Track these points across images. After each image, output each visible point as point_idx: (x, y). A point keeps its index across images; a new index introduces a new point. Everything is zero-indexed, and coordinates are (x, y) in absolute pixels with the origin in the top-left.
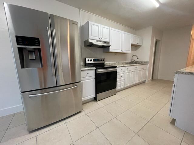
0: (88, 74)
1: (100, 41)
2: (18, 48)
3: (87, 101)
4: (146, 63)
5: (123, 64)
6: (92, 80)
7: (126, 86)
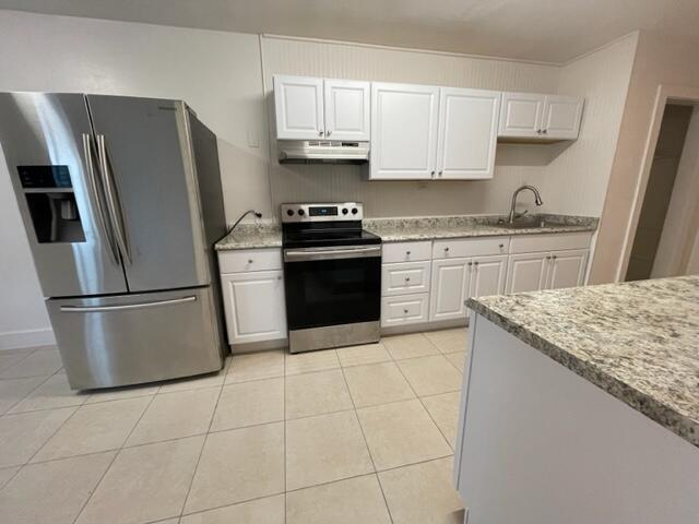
0: (250, 262)
1: (325, 143)
2: (27, 195)
3: (263, 347)
4: (586, 226)
5: (459, 224)
6: (271, 281)
7: (438, 317)
